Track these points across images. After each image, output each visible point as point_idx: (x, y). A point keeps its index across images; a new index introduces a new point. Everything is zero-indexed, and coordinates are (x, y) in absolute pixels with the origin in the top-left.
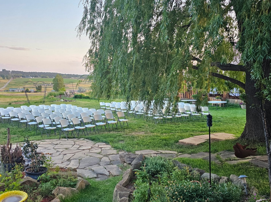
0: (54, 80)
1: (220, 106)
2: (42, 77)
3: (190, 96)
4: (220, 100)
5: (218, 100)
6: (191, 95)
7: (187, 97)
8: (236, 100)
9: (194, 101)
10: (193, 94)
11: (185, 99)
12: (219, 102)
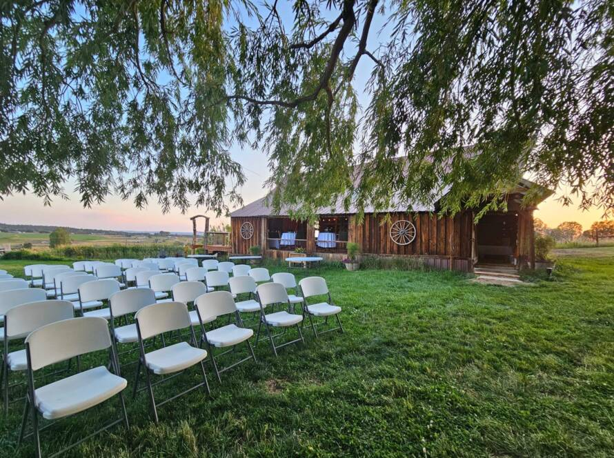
0: (52, 235)
1: (305, 267)
2: (41, 232)
3: (246, 250)
4: (305, 255)
5: (300, 256)
6: (249, 246)
7: (240, 252)
8: (331, 255)
9: (253, 259)
10: (252, 245)
11: (237, 256)
12: (304, 259)
